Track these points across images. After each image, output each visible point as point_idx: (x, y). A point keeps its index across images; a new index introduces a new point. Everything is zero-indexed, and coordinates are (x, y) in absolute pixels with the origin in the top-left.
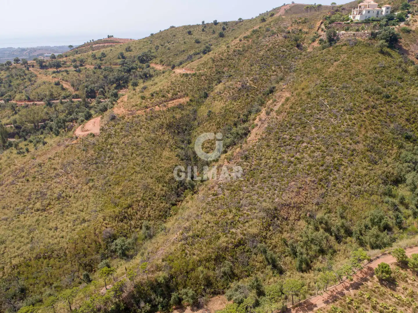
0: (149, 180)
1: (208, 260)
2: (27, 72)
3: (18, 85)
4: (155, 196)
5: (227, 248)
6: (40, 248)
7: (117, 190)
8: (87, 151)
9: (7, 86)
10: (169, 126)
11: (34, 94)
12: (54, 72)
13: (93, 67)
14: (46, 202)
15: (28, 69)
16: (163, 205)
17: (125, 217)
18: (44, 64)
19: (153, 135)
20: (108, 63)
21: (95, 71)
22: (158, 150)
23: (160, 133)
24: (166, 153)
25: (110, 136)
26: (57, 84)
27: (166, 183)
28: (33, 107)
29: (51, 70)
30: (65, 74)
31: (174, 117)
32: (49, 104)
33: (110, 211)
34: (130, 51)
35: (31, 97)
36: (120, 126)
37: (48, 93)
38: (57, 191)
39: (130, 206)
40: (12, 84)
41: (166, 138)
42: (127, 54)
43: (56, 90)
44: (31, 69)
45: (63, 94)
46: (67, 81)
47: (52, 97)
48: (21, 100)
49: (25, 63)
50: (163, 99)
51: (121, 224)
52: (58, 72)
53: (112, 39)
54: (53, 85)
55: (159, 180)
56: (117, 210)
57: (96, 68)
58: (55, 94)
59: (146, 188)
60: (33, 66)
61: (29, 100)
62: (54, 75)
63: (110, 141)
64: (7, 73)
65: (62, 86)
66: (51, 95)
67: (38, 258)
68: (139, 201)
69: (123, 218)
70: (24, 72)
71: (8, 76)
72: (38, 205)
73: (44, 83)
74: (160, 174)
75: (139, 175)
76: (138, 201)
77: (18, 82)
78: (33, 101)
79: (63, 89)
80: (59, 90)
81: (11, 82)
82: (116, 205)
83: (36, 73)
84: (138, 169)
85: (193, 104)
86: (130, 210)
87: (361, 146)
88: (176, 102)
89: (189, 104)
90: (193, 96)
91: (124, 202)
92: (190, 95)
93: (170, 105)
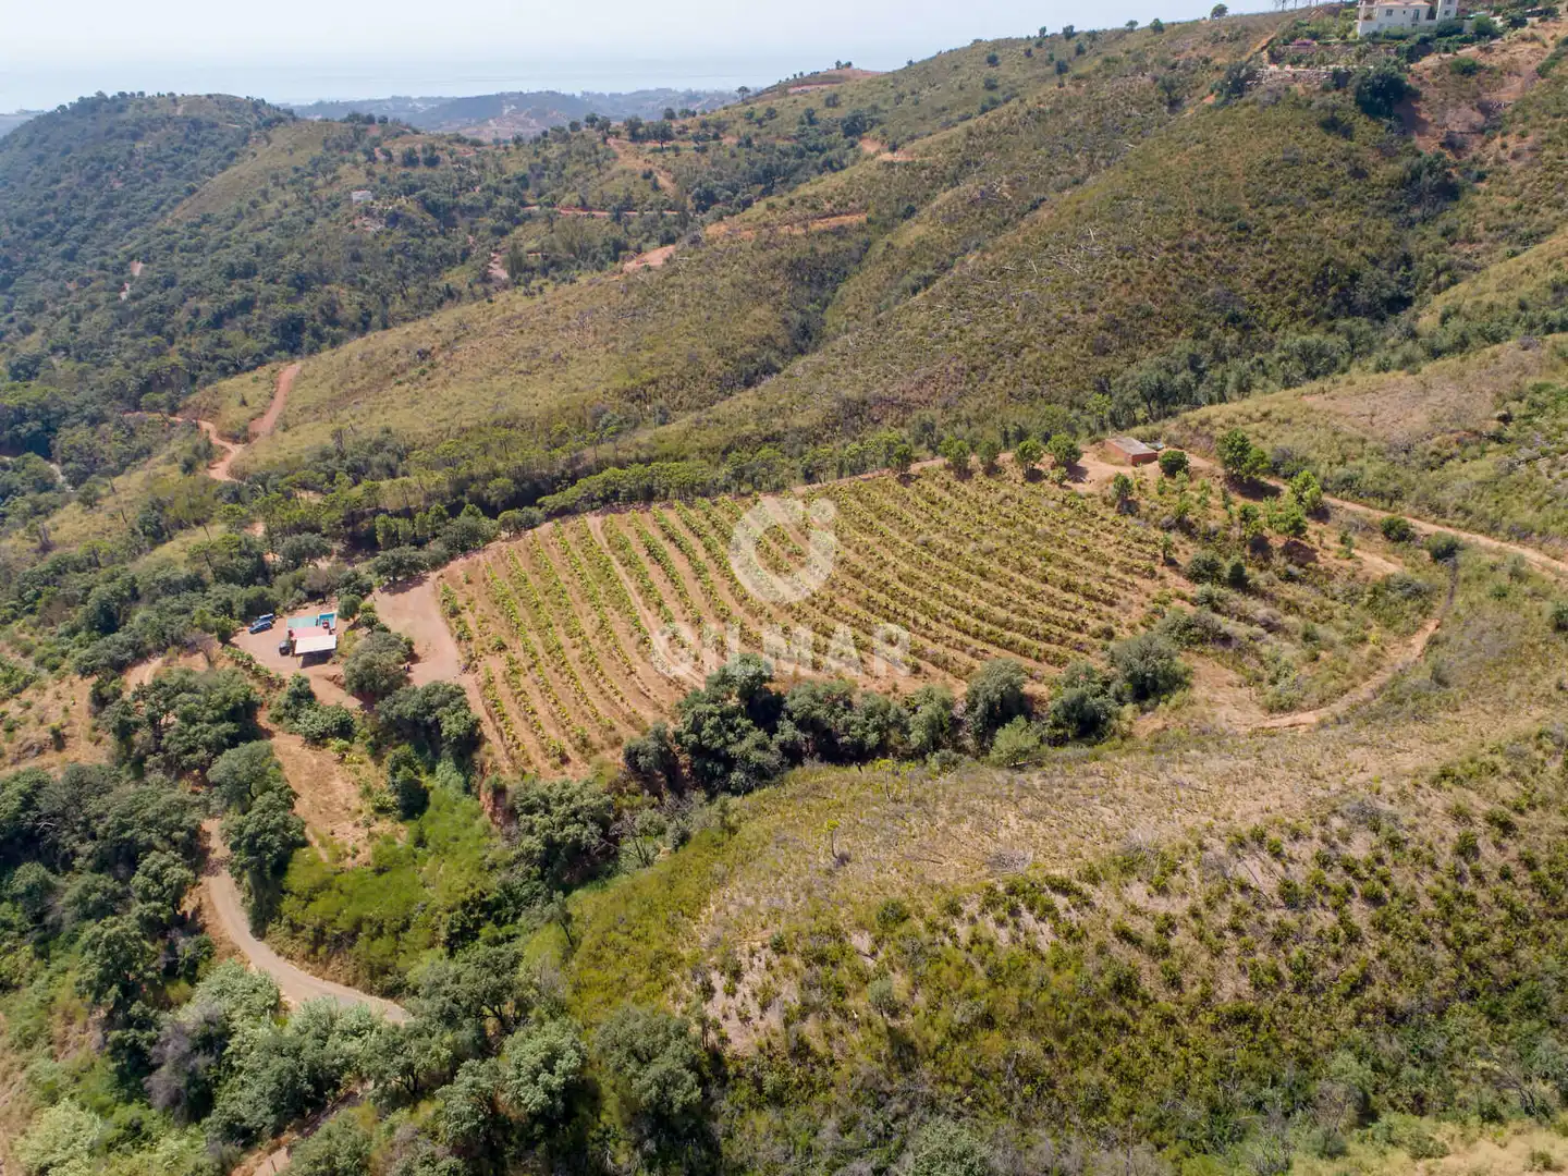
0: (706, 349)
1: (713, 450)
2: (600, 147)
3: (575, 175)
4: (703, 375)
5: (748, 438)
6: (503, 413)
7: (645, 356)
8: (626, 294)
9: (553, 175)
10: (795, 266)
11: (596, 193)
12: (653, 151)
13: (735, 141)
14: (535, 362)
15: (605, 139)
16: (709, 392)
17: (639, 396)
18: (641, 130)
19: (749, 277)
20: (773, 135)
21: (736, 150)
22: (747, 304)
23: (768, 276)
24: (759, 312)
25: (676, 272)
26: (647, 176)
27: (734, 360)
28: (588, 222)
29: (650, 145)
30: (670, 155)
31: (813, 250)
32: (617, 218)
33: (618, 383)
34: (835, 105)
35: (590, 201)
36: (699, 256)
37: (621, 195)
38: (556, 349)
39: (654, 382)
40: (565, 172)
41: (777, 286)
42: (824, 114)
43: (640, 189)
44: (611, 141)
45: (652, 197)
46: (669, 171)
47: (628, 204)
48: (568, 207)
49: (605, 125)
50: (810, 212)
51: (628, 404)
52: (662, 150)
53: (846, 71)
54: (639, 178)
55: (721, 353)
56: (629, 383)
57: (739, 145)
58: (636, 196)
59: (693, 359)
60: (617, 135)
61: (584, 206)
62: (650, 157)
63: (672, 280)
64: (564, 148)
65: (656, 180)
66: (629, 198)
67: (496, 424)
68: (672, 378)
69: (637, 396)
70: (594, 147)
71: (563, 155)
72: (522, 366)
73: (624, 172)
74: (729, 343)
75: (691, 340)
76: (670, 377)
77: (577, 168)
78: (590, 209)
79: (656, 188)
80: (648, 191)
81: (564, 167)
82: (632, 376)
83: (617, 149)
84: (693, 329)
85: (870, 228)
86: (652, 387)
87: (1094, 319)
88: (834, 222)
89: (861, 229)
90: (878, 212)
91: (647, 375)
92: (872, 210)
93: (818, 226)
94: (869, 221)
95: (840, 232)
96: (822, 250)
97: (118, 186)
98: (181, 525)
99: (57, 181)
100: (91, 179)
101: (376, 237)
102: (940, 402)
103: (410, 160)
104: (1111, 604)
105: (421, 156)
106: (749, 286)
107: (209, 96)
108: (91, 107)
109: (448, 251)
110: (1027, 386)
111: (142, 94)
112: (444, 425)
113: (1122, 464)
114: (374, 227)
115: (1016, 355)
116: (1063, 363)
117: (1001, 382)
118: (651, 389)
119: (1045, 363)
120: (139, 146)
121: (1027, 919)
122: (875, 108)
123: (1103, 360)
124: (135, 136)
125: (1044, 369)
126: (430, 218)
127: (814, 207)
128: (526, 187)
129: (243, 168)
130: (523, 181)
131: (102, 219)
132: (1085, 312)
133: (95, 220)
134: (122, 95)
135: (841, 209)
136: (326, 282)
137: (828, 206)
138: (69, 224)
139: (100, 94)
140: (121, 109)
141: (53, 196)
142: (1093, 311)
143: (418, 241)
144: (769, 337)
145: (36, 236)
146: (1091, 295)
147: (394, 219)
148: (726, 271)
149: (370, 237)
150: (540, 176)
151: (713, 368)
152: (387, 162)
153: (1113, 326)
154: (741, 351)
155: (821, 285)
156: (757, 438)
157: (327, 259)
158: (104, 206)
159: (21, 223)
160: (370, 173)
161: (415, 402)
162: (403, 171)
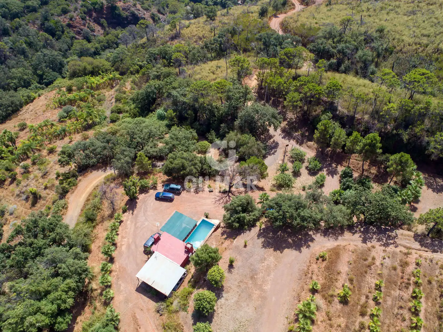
98: (236, 48)
112: (425, 41)
161: (413, 13)
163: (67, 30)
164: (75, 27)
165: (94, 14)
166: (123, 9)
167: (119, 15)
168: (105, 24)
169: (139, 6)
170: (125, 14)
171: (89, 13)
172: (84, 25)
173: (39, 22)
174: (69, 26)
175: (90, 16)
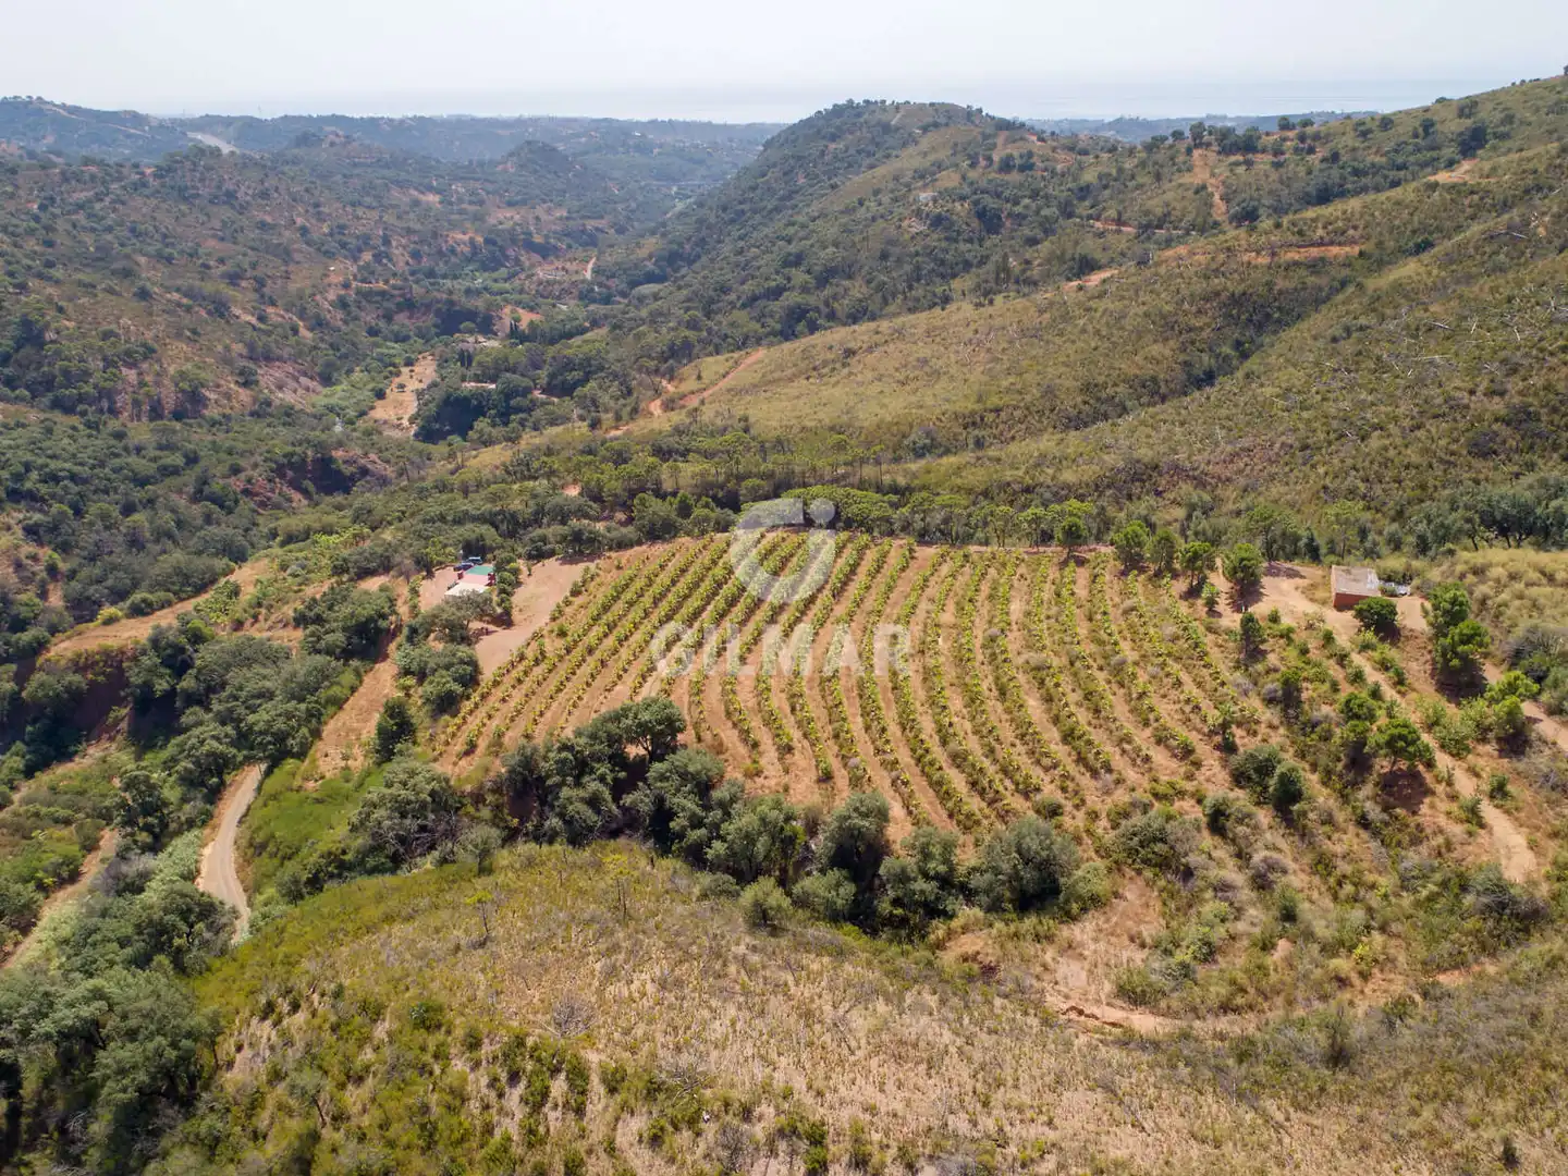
0: (1071, 383)
2: (1181, 159)
4: (1052, 411)
5: (1009, 484)
6: (846, 419)
7: (1010, 381)
9: (1118, 186)
10: (1236, 300)
11: (1139, 207)
12: (1230, 164)
13: (1323, 156)
14: (916, 374)
17: (974, 424)
18: (1232, 141)
19: (1170, 308)
21: (1317, 167)
22: (1149, 338)
23: (1194, 309)
24: (1156, 349)
25: (1102, 294)
26: (1199, 191)
27: (1098, 399)
29: (1230, 158)
30: (1241, 170)
31: (1269, 284)
34: (1469, 117)
35: (1126, 216)
36: (1136, 279)
37: (1159, 211)
39: (997, 410)
40: (1129, 184)
41: (1199, 322)
43: (1185, 205)
46: (1227, 187)
47: (1161, 221)
50: (1292, 239)
52: (1238, 164)
54: (1190, 194)
56: (977, 407)
57: (1325, 160)
58: (1175, 214)
59: (1049, 392)
60: (1208, 146)
61: (1119, 220)
63: (1092, 303)
66: (1166, 215)
68: (1016, 408)
71: (1139, 165)
73: (1182, 186)
74: (1101, 379)
78: (1122, 224)
79: (1206, 204)
80: (1193, 206)
81: (1132, 178)
82: (979, 400)
83: (1197, 162)
85: (1359, 264)
86: (993, 415)
87: (1497, 406)
88: (1315, 252)
89: (1347, 264)
90: (1380, 244)
91: (994, 401)
92: (1373, 241)
93: (1293, 255)
94: (1361, 254)
95: (1315, 266)
96: (1281, 284)
97: (801, 181)
99: (764, 175)
100: (785, 174)
101: (913, 238)
102: (1242, 481)
103: (1006, 166)
104: (1095, 774)
105: (1018, 162)
106: (1163, 317)
107: (932, 105)
108: (838, 111)
109: (969, 256)
110: (1353, 480)
111: (884, 102)
112: (794, 422)
113: (1324, 603)
114: (918, 227)
115: (1363, 439)
116: (1415, 459)
117: (1321, 470)
118: (990, 417)
119: (1392, 453)
120: (832, 146)
121: (515, 1095)
122: (1509, 119)
123: (1478, 463)
124: (834, 138)
125: (1386, 463)
126: (975, 223)
127: (1300, 233)
128: (1082, 199)
129: (880, 171)
130: (1084, 192)
131: (777, 210)
132: (1490, 393)
133: (771, 212)
134: (867, 102)
135: (1338, 237)
136: (850, 277)
137: (1320, 232)
138: (755, 212)
139: (851, 101)
140: (859, 115)
141: (753, 189)
142: (1502, 394)
143: (944, 244)
144: (1154, 379)
145: (733, 221)
146: (1514, 371)
147: (937, 221)
148: (1147, 298)
149: (907, 236)
150: (1105, 187)
151: (1068, 404)
152: (986, 167)
153: (1520, 418)
154: (1110, 391)
155: (1260, 327)
156: (1016, 487)
157: (863, 255)
158: (782, 199)
159: (725, 209)
160: (964, 178)
161: (798, 397)
162: (993, 175)
163: (243, 500)
164: (257, 495)
165: (290, 473)
166: (345, 462)
167: (339, 472)
168: (311, 487)
169: (373, 456)
170: (348, 470)
171: (280, 471)
172: (273, 491)
173: (191, 489)
174: (246, 492)
175: (282, 476)
